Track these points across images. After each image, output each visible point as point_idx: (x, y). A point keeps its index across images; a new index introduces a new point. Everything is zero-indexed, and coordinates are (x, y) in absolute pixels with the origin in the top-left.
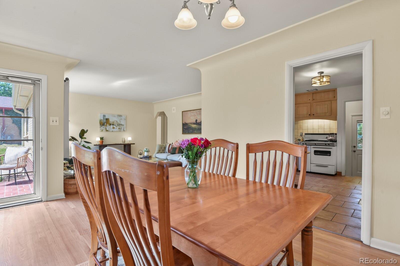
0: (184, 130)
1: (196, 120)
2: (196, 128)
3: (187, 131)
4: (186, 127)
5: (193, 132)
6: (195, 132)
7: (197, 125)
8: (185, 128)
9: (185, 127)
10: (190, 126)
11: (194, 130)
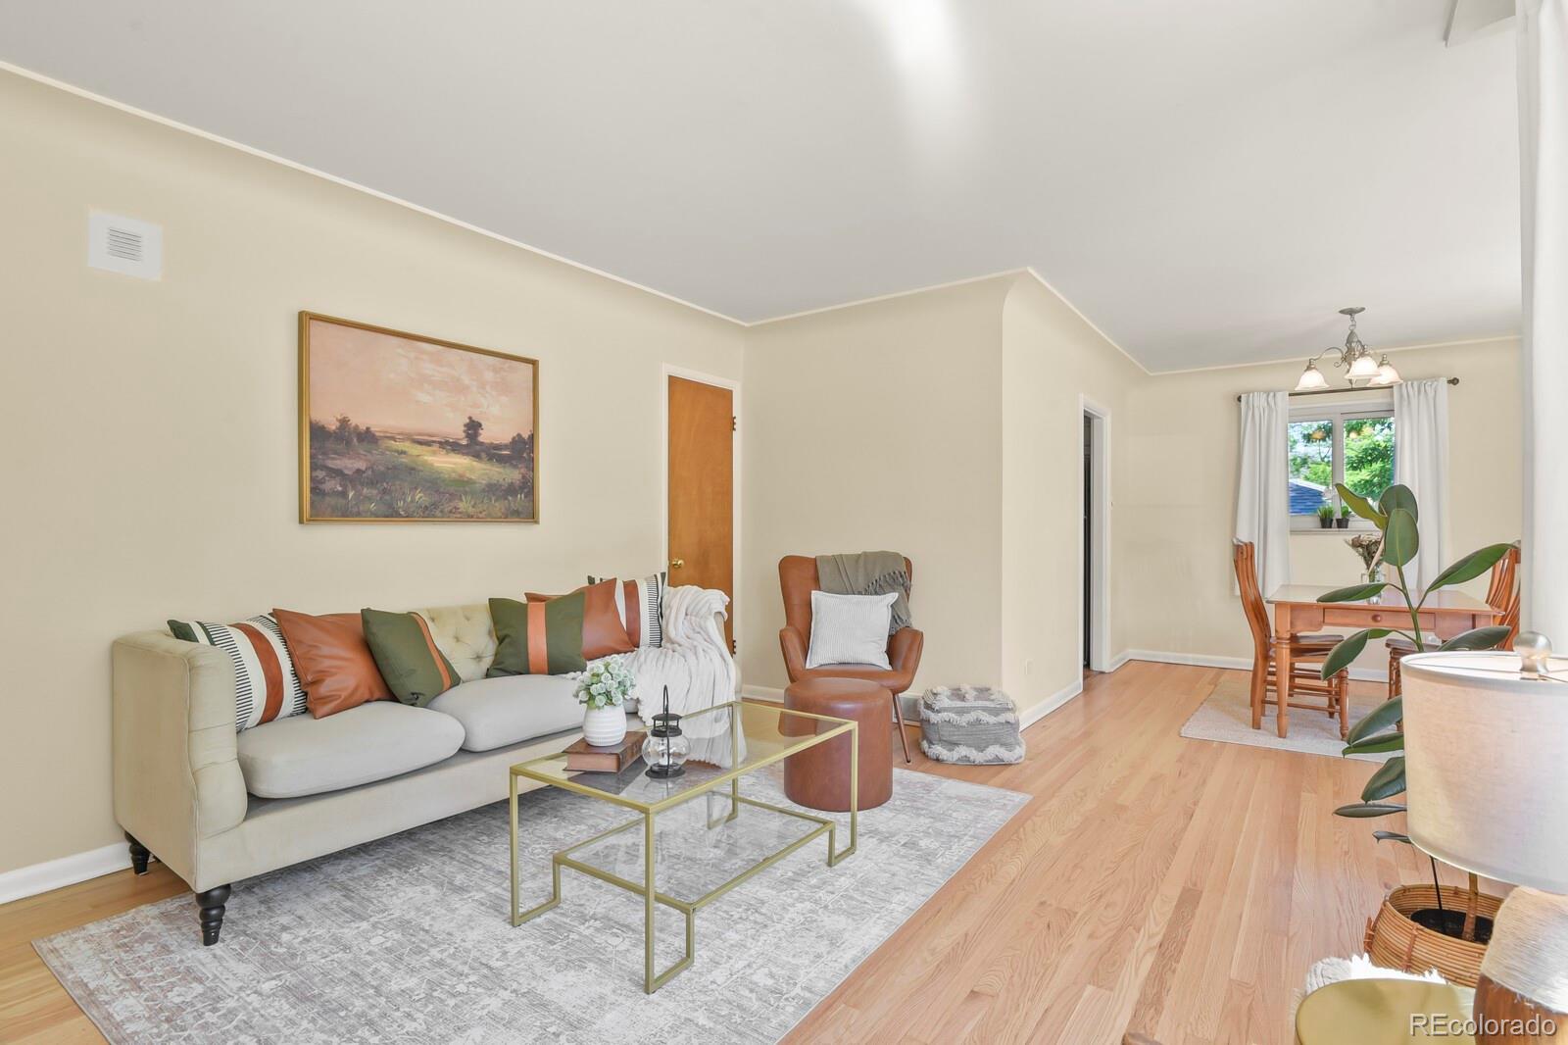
0: (332, 485)
1: (473, 427)
2: (470, 482)
3: (370, 499)
4: (361, 465)
5: (435, 505)
6: (464, 505)
7: (477, 456)
8: (338, 473)
9: (349, 464)
10: (404, 460)
11: (453, 496)
